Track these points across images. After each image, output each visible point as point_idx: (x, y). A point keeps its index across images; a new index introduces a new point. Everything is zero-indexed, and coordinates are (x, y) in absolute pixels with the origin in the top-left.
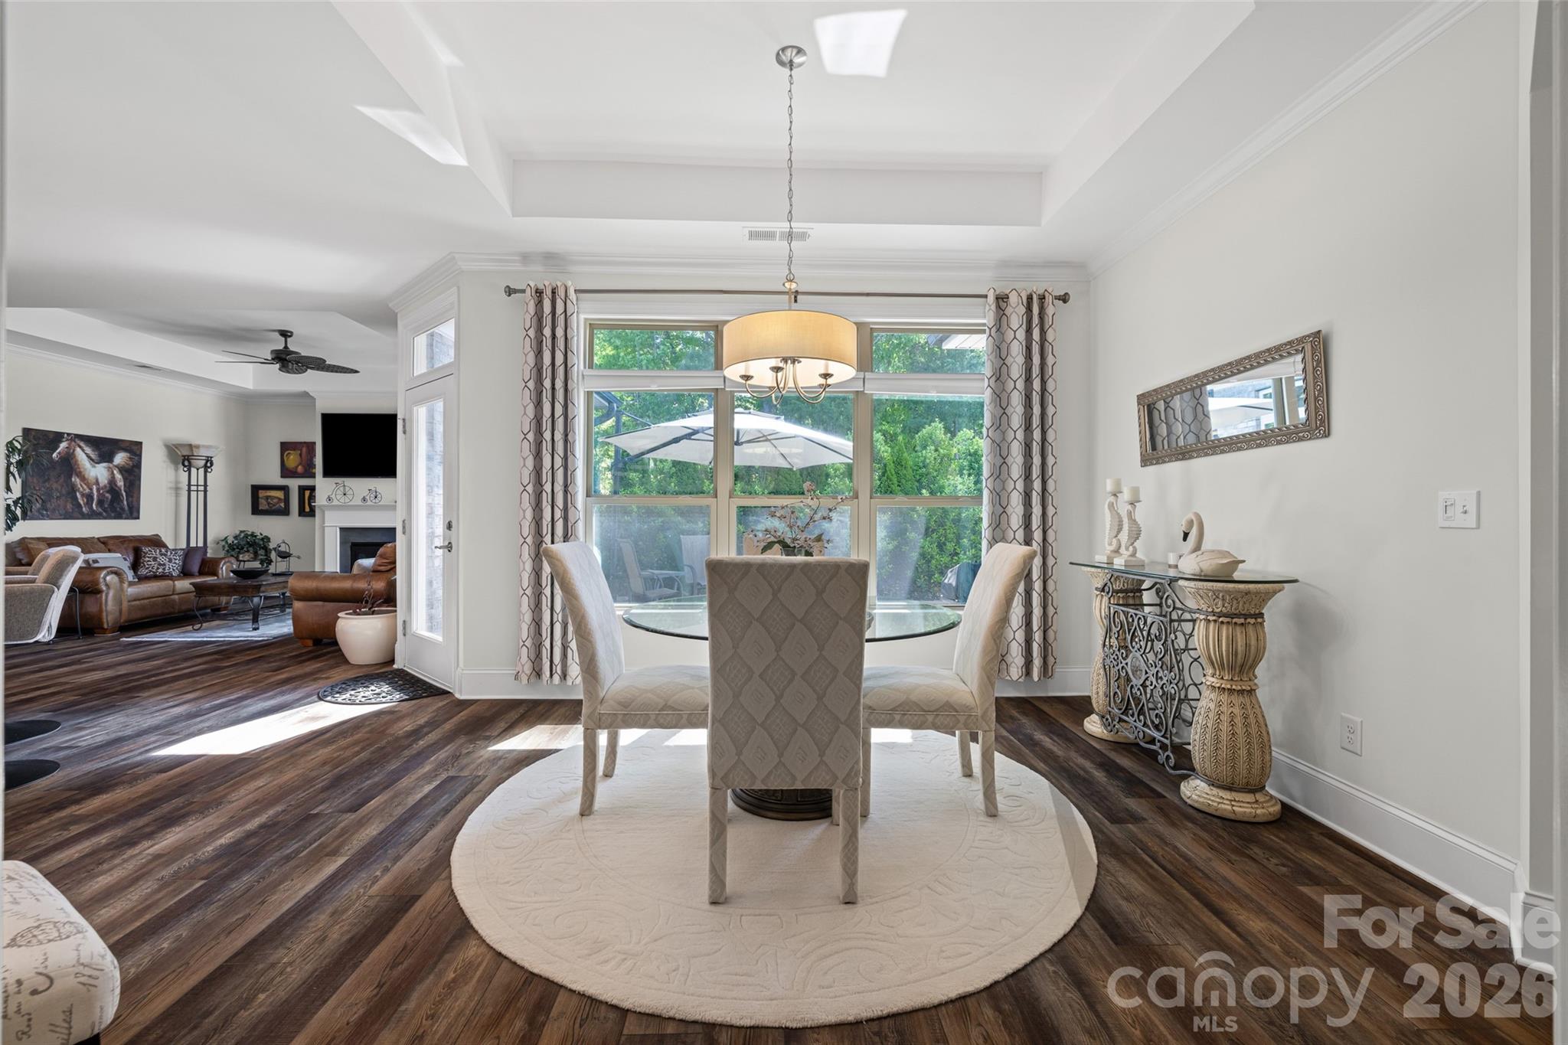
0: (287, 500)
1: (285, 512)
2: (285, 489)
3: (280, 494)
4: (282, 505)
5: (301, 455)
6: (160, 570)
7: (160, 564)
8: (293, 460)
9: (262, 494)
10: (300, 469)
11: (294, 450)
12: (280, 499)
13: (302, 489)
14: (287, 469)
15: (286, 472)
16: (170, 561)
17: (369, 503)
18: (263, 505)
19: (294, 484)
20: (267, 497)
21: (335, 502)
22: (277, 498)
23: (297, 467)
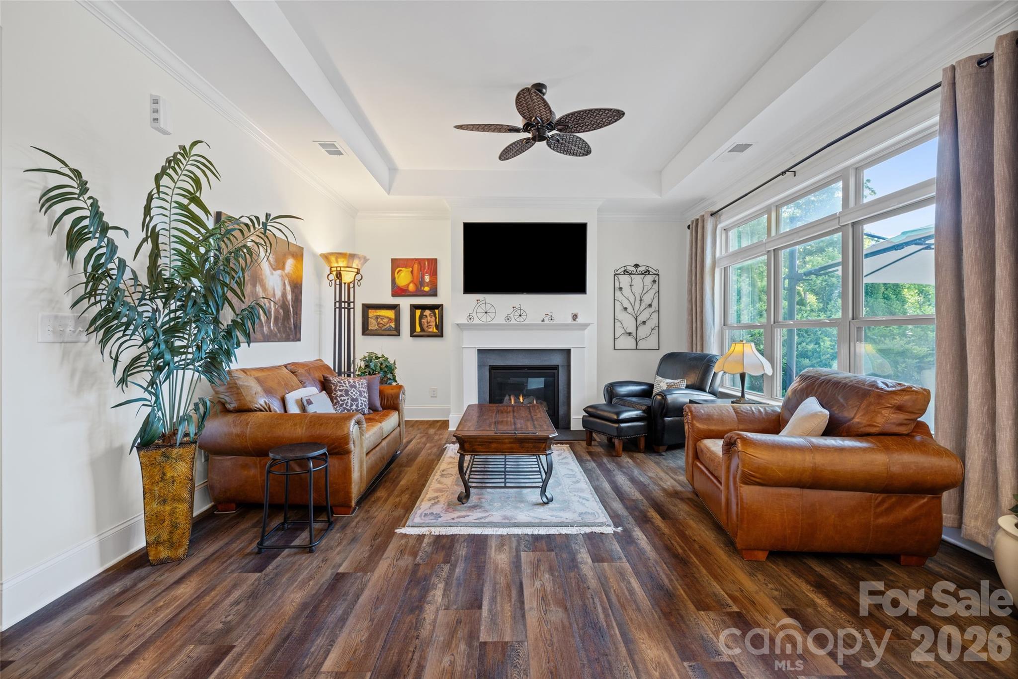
0: (397, 320)
1: (396, 332)
2: (395, 307)
3: (391, 314)
4: (393, 325)
5: (412, 272)
6: (354, 407)
7: (353, 400)
8: (404, 278)
9: (372, 313)
10: (412, 287)
11: (406, 267)
12: (390, 319)
13: (414, 307)
14: (398, 287)
15: (398, 291)
16: (361, 395)
17: (513, 322)
18: (373, 325)
19: (405, 303)
20: (377, 317)
21: (476, 321)
22: (388, 317)
23: (408, 285)
